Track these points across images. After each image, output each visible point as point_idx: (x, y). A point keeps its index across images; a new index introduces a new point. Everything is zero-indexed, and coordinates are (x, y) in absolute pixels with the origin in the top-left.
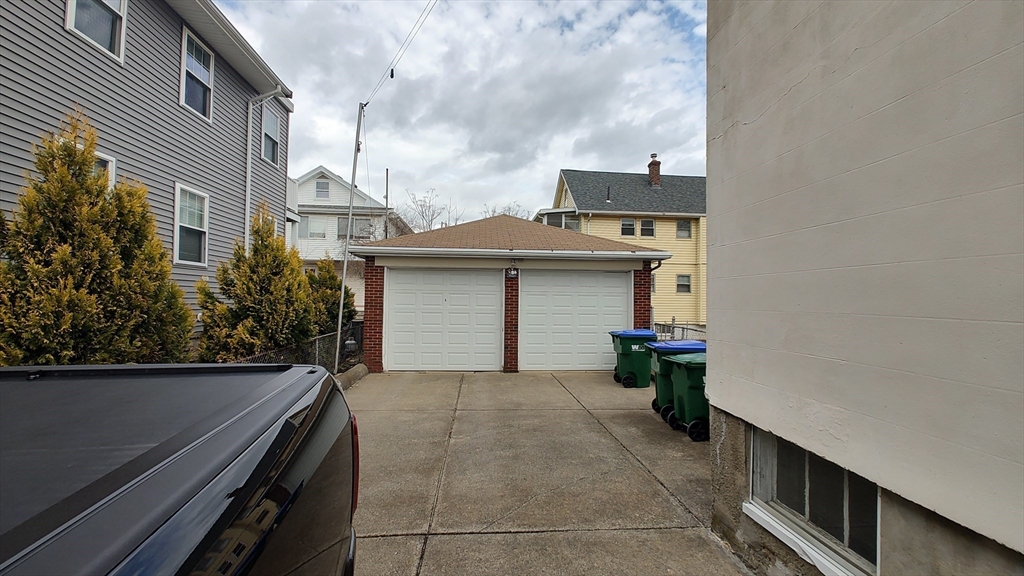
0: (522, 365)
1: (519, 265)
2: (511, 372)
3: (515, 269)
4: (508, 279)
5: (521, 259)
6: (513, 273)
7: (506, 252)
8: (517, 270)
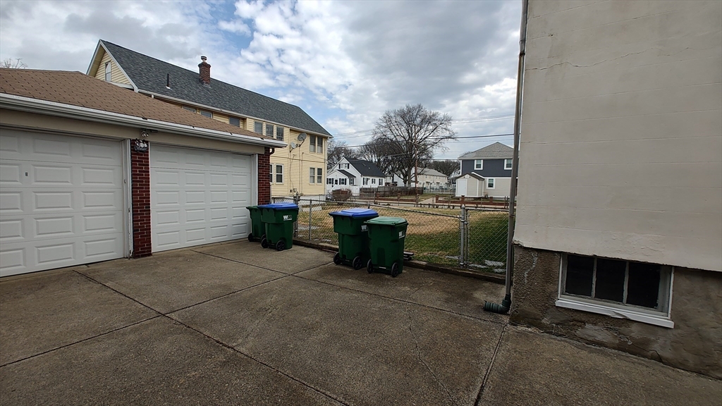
0: (156, 247)
1: (150, 138)
2: (143, 256)
3: (144, 141)
4: (135, 151)
5: (153, 131)
6: (142, 145)
7: (138, 120)
8: (147, 142)
